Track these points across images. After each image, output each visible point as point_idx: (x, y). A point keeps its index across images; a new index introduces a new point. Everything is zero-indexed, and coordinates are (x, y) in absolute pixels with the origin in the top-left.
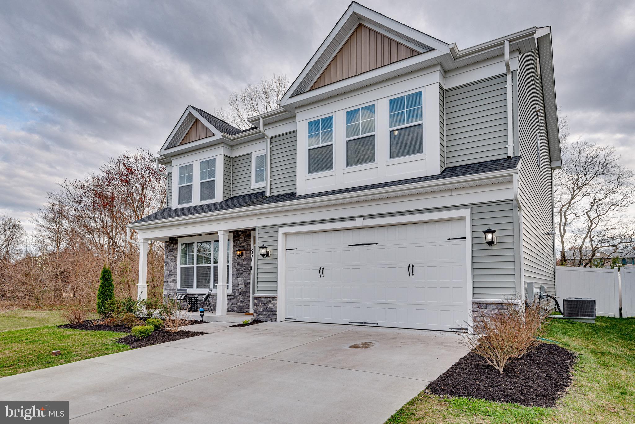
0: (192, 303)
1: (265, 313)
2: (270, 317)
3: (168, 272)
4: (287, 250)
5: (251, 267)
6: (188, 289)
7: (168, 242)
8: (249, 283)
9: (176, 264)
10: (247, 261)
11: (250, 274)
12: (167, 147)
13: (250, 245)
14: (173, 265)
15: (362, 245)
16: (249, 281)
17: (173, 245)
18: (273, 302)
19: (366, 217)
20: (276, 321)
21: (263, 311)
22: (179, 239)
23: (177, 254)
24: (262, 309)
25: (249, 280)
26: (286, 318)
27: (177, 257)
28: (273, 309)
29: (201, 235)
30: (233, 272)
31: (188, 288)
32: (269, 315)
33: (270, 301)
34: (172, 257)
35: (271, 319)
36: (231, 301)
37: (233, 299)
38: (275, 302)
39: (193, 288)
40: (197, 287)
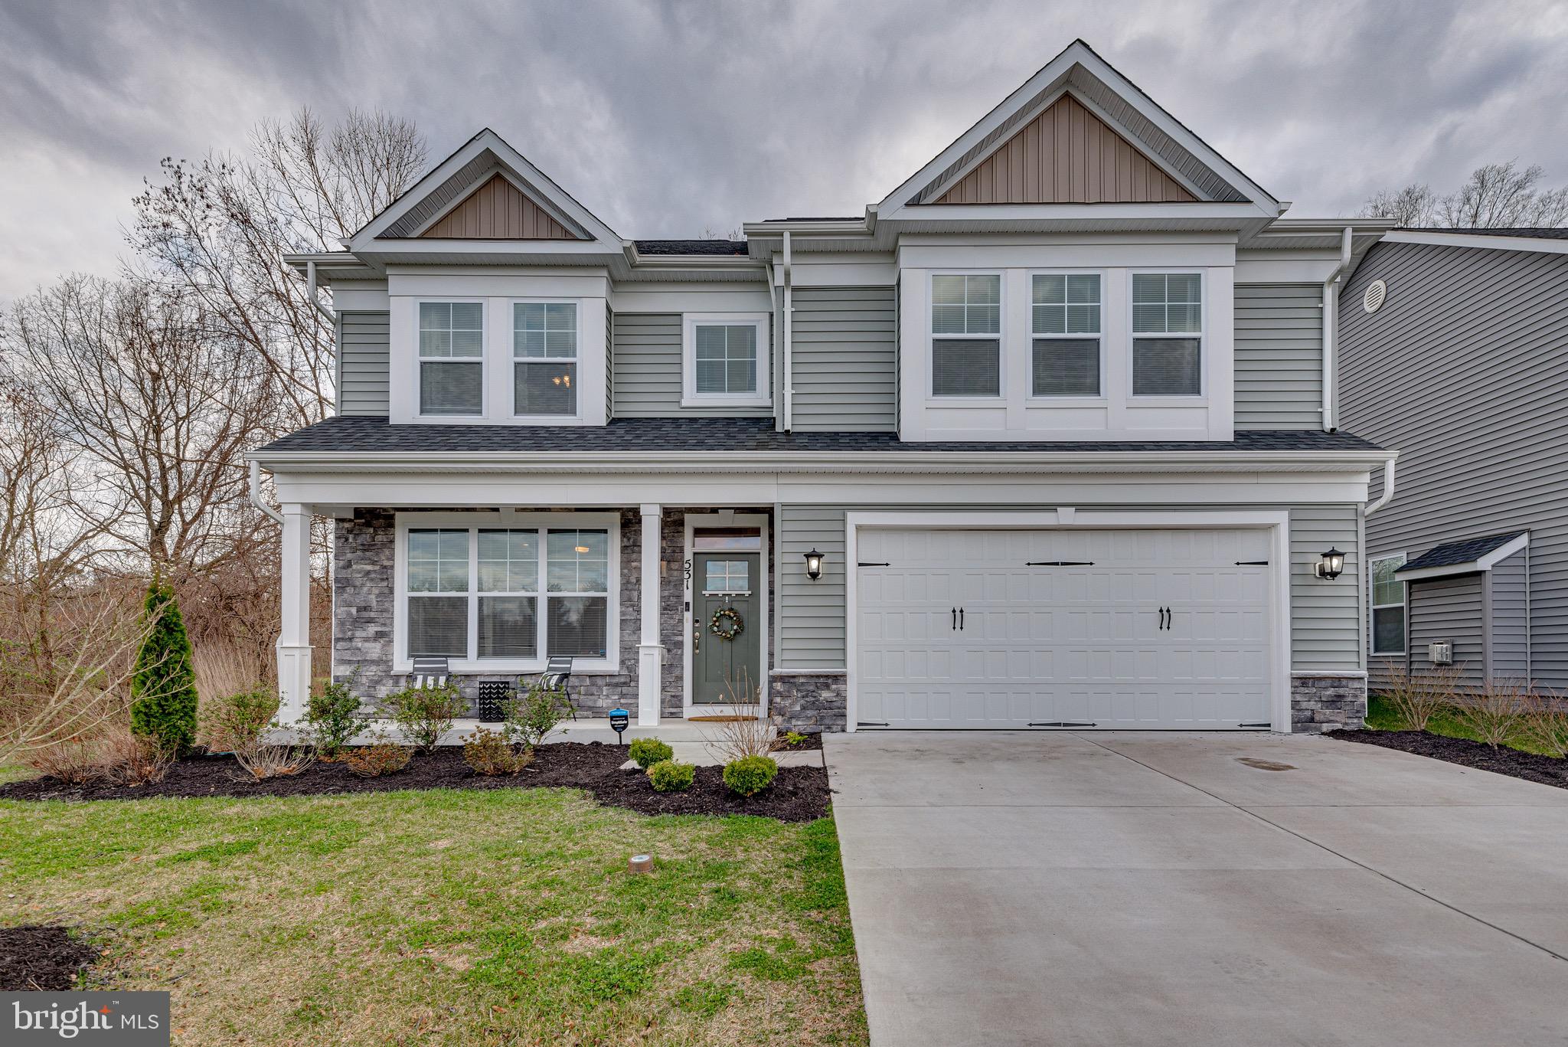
0: (490, 698)
1: (810, 713)
2: (827, 721)
3: (354, 610)
4: (860, 565)
5: (687, 604)
6: (450, 661)
7: (350, 520)
8: (680, 645)
9: (391, 591)
10: (671, 587)
11: (681, 621)
12: (383, 233)
13: (682, 551)
14: (376, 591)
15: (1057, 564)
16: (679, 638)
17: (375, 531)
18: (834, 687)
19: (1081, 507)
20: (843, 731)
21: (804, 708)
22: (398, 514)
23: (392, 558)
24: (802, 706)
25: (682, 635)
26: (859, 724)
27: (392, 567)
28: (835, 704)
29: (496, 510)
30: (622, 613)
31: (449, 656)
32: (822, 718)
33: (827, 686)
34: (369, 568)
35: (829, 728)
36: (620, 689)
37: (625, 683)
38: (842, 687)
39: (466, 657)
40: (481, 653)
